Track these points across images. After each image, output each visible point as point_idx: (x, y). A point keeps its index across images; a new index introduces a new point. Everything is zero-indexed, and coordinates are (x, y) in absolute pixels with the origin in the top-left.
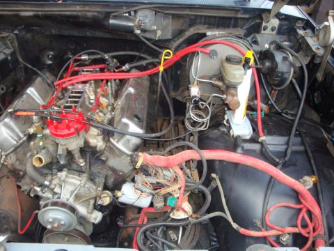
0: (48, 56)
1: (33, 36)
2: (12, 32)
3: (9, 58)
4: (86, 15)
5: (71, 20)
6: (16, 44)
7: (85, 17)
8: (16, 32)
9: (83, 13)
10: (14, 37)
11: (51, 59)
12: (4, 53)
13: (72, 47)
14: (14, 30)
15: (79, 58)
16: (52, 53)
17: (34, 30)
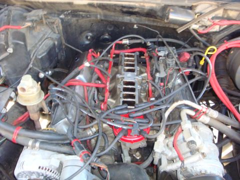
0: (87, 37)
1: (77, 20)
2: (58, 16)
3: (56, 43)
4: (144, 6)
5: (125, 10)
6: (61, 28)
7: (142, 8)
8: (62, 16)
9: (142, 4)
10: (60, 21)
11: (89, 40)
12: (52, 39)
13: (110, 29)
14: (60, 15)
15: (120, 42)
16: (90, 34)
17: (79, 15)
